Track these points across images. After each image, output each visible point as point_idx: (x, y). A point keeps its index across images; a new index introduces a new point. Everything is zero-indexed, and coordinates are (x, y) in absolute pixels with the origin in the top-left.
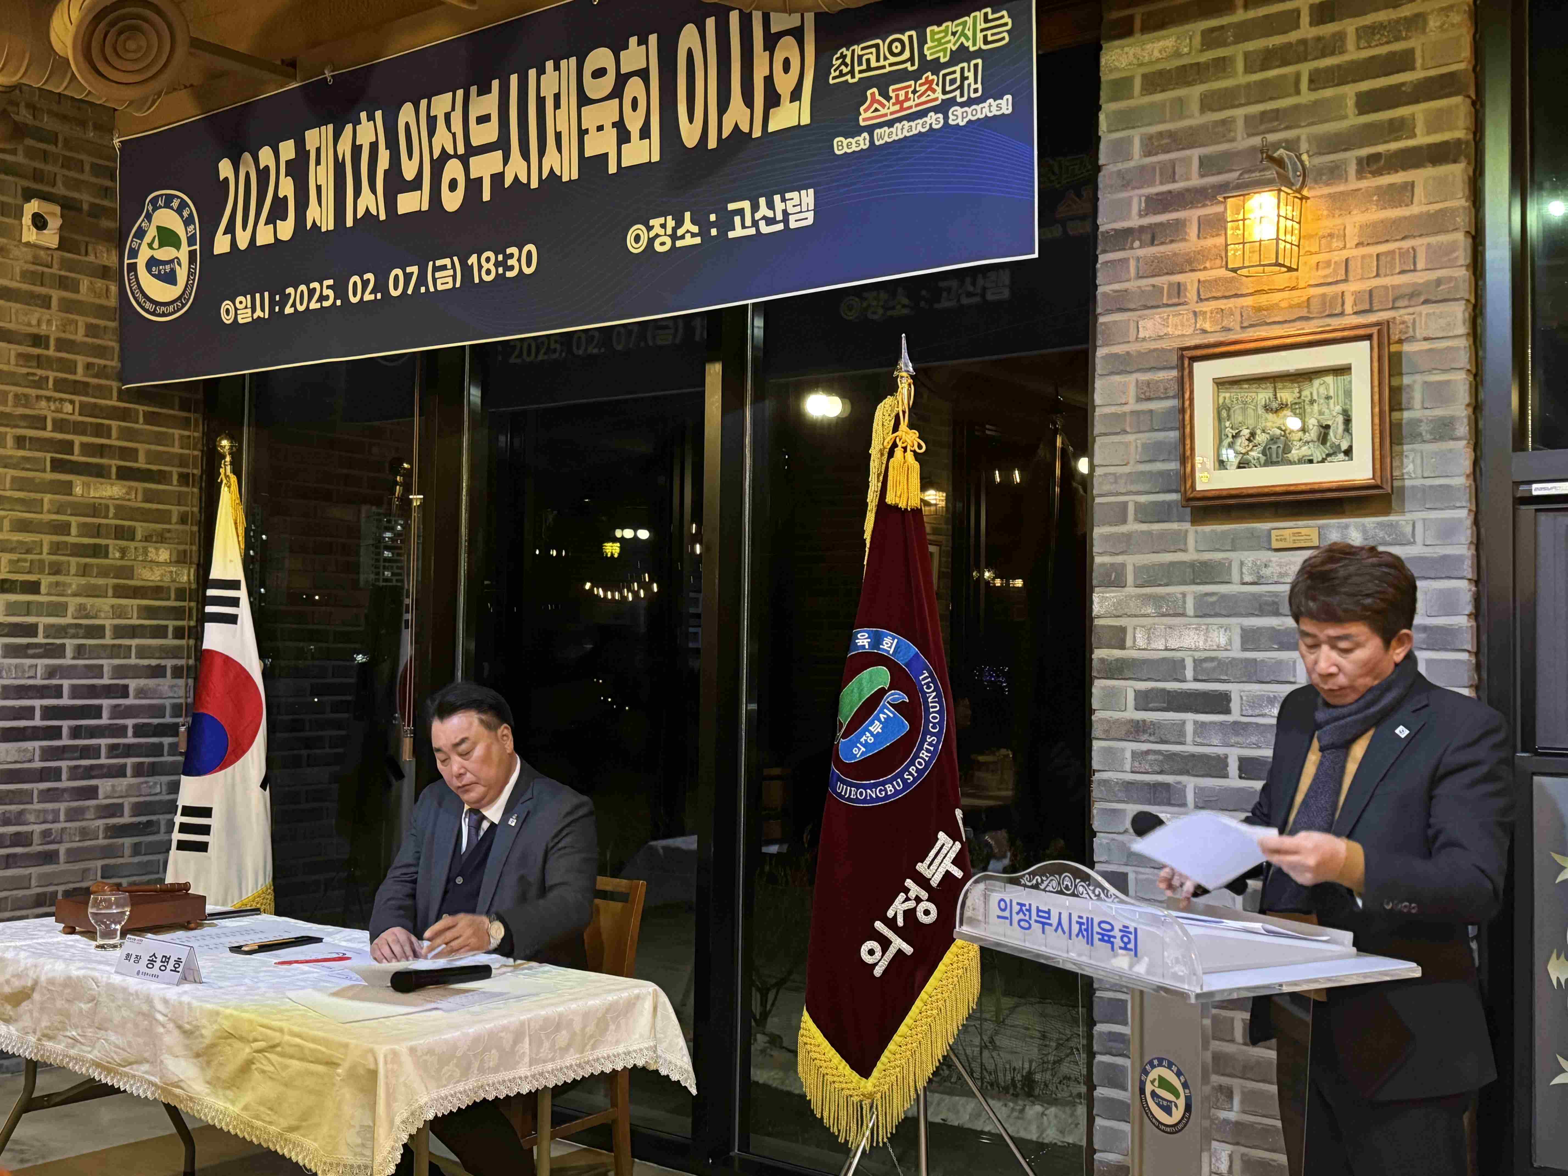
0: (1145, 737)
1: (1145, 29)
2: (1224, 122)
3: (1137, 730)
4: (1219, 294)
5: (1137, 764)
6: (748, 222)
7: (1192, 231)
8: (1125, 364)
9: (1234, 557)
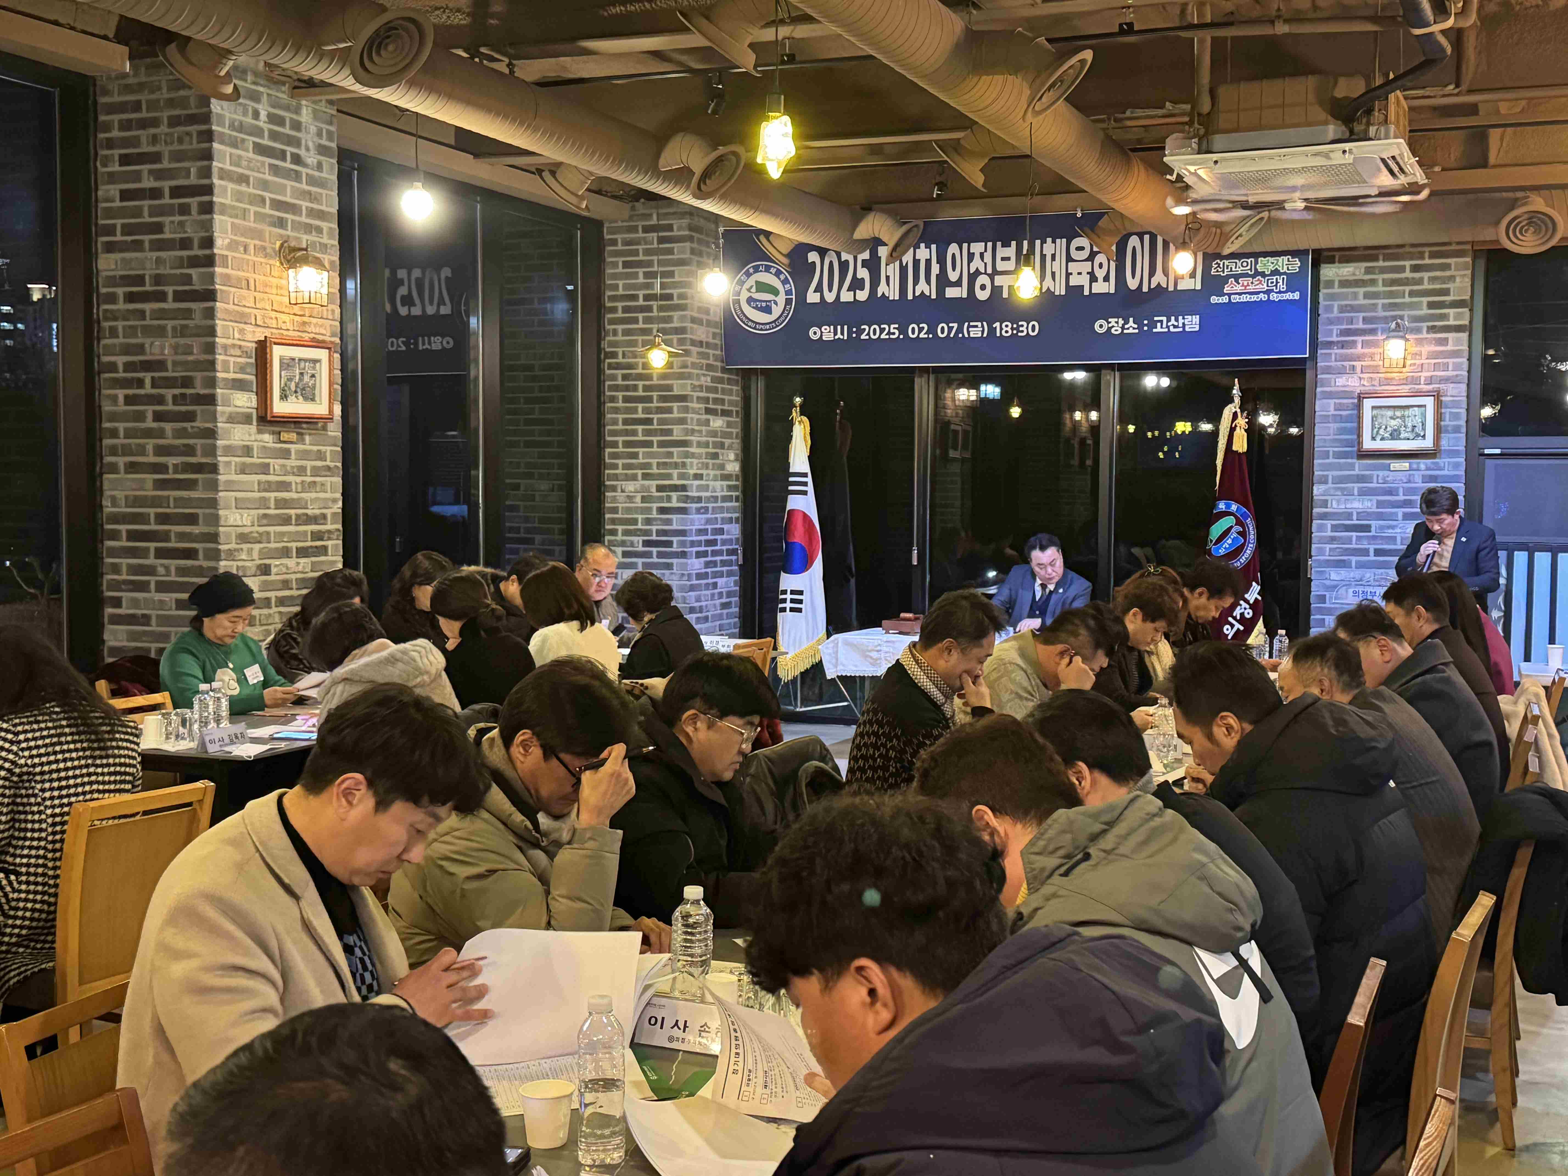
0: (1335, 542)
1: (1340, 262)
2: (1373, 304)
4: (1370, 371)
5: (1331, 553)
6: (1164, 325)
7: (1359, 345)
8: (1330, 395)
9: (1376, 473)
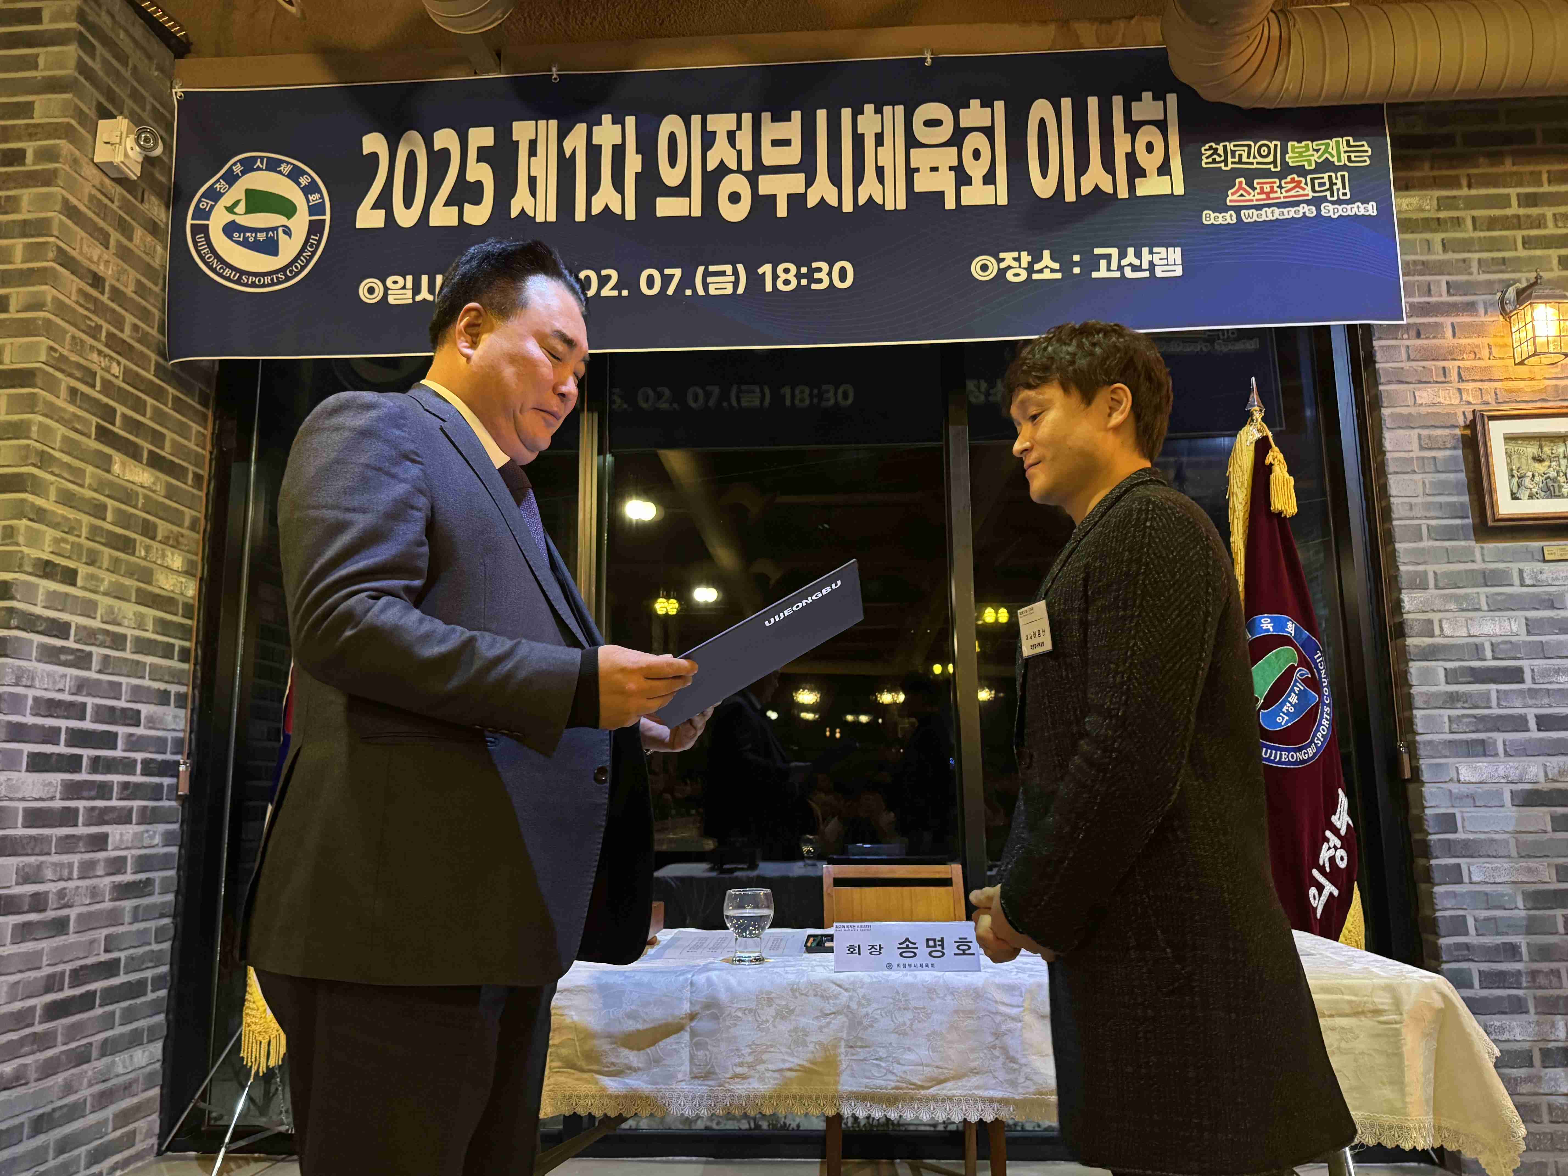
0: (1458, 705)
3: (1452, 699)
4: (1477, 378)
5: (1455, 726)
6: (1114, 267)
7: (1449, 333)
9: (1515, 567)
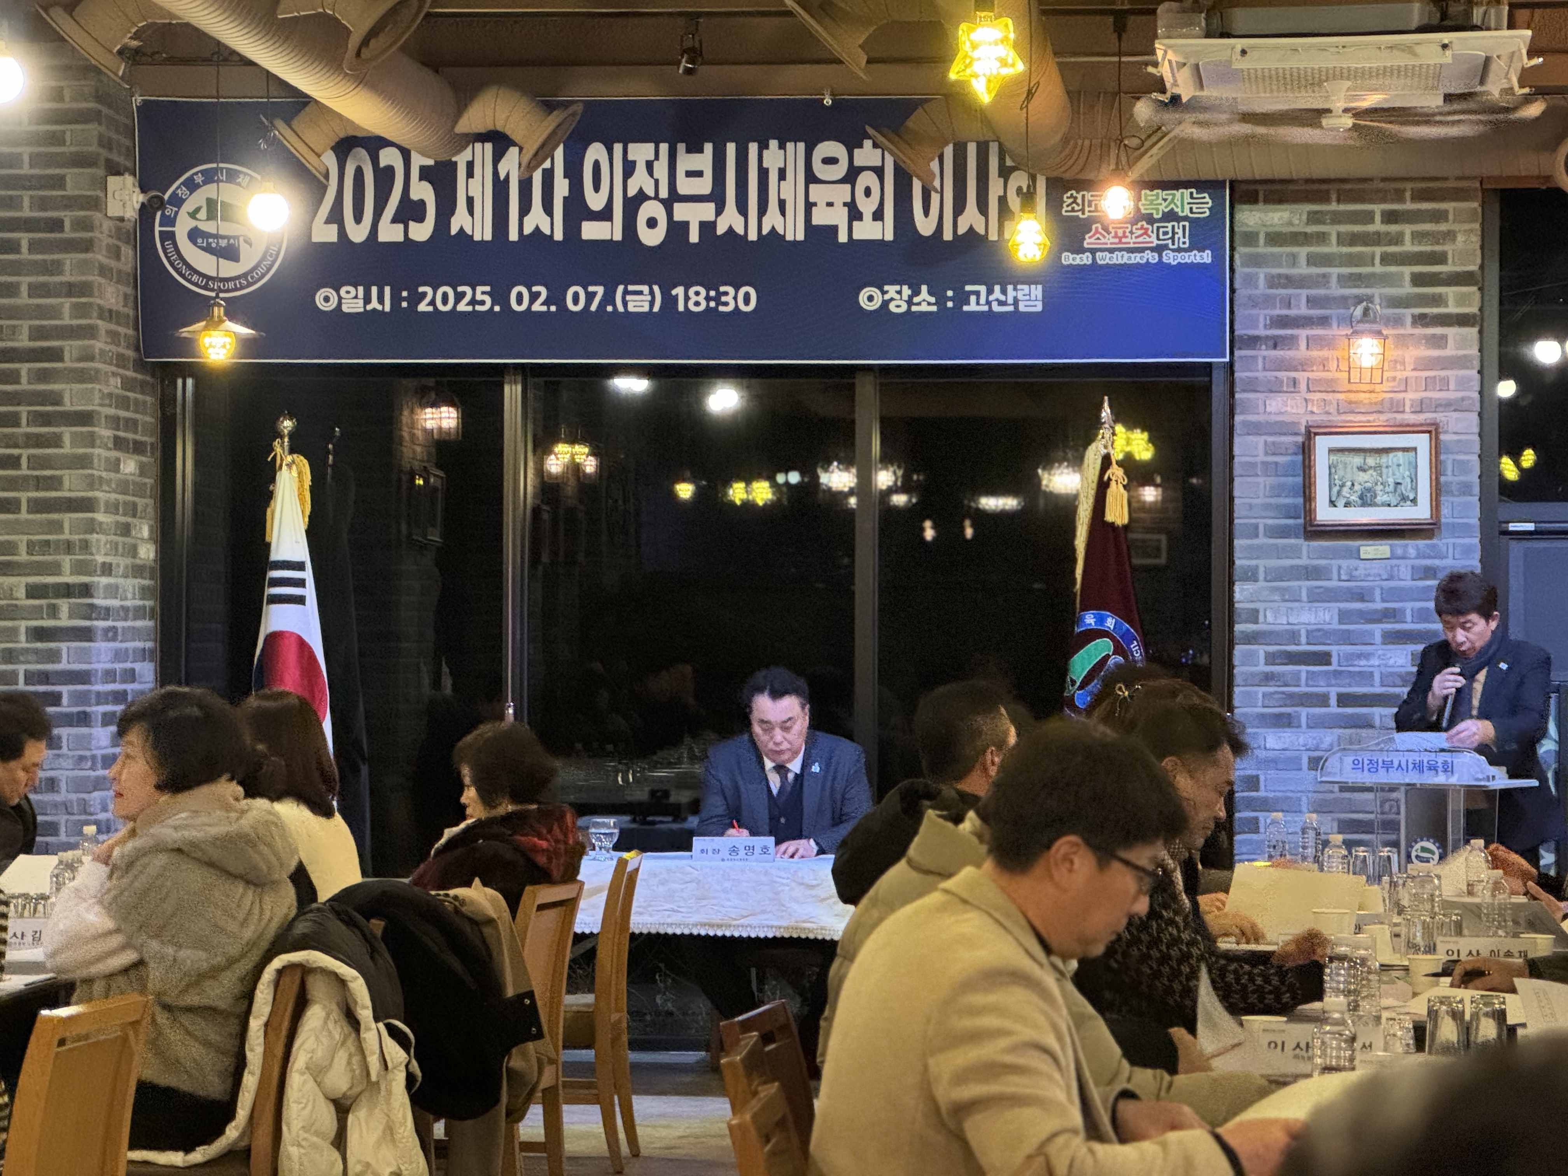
0: (1271, 683)
1: (1268, 201)
2: (1324, 276)
3: (1268, 678)
4: (1322, 389)
5: (1266, 701)
6: (983, 300)
7: (1303, 344)
8: (1256, 429)
9: (1335, 563)
